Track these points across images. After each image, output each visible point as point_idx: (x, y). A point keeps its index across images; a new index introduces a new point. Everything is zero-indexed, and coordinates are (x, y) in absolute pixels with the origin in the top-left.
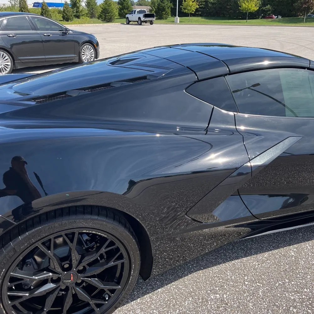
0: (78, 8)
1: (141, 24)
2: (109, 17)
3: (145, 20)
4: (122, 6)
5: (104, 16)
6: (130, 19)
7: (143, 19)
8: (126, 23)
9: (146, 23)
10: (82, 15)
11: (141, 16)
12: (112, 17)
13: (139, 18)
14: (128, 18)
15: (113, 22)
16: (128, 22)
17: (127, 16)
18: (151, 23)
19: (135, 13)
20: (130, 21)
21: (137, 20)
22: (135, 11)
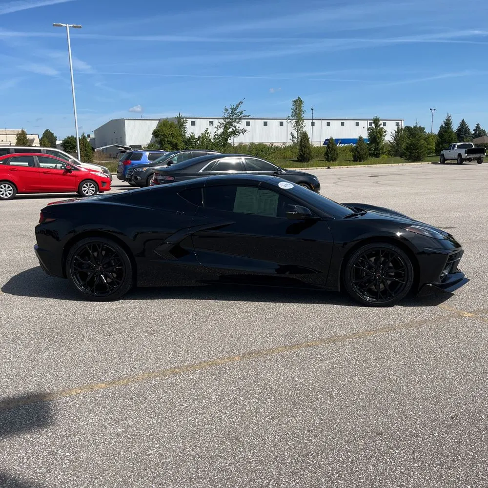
0: (378, 144)
1: (461, 164)
2: (417, 154)
3: (468, 157)
4: (442, 139)
5: (409, 154)
6: (446, 157)
7: (464, 156)
8: (439, 162)
9: (470, 161)
10: (383, 153)
11: (463, 151)
12: (422, 154)
13: (460, 155)
14: (443, 155)
15: (422, 161)
16: (443, 161)
17: (442, 152)
18: (480, 161)
19: (453, 148)
20: (447, 160)
21: (457, 157)
22: (455, 145)
